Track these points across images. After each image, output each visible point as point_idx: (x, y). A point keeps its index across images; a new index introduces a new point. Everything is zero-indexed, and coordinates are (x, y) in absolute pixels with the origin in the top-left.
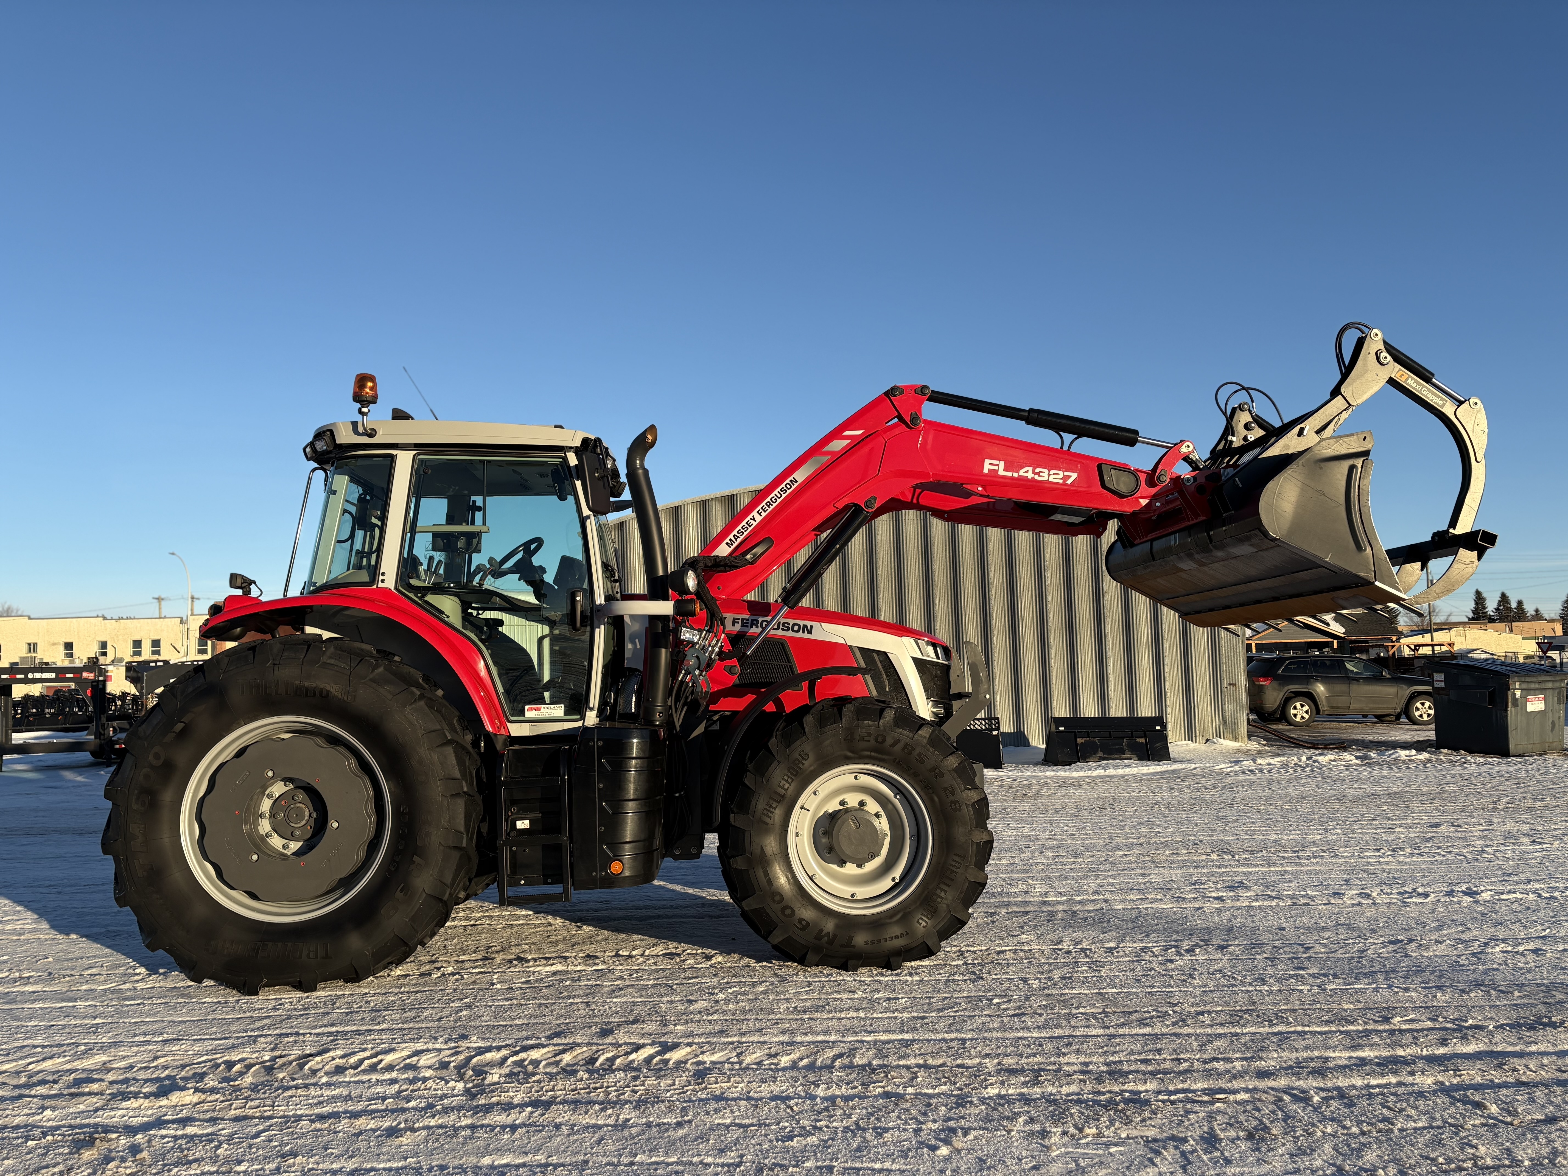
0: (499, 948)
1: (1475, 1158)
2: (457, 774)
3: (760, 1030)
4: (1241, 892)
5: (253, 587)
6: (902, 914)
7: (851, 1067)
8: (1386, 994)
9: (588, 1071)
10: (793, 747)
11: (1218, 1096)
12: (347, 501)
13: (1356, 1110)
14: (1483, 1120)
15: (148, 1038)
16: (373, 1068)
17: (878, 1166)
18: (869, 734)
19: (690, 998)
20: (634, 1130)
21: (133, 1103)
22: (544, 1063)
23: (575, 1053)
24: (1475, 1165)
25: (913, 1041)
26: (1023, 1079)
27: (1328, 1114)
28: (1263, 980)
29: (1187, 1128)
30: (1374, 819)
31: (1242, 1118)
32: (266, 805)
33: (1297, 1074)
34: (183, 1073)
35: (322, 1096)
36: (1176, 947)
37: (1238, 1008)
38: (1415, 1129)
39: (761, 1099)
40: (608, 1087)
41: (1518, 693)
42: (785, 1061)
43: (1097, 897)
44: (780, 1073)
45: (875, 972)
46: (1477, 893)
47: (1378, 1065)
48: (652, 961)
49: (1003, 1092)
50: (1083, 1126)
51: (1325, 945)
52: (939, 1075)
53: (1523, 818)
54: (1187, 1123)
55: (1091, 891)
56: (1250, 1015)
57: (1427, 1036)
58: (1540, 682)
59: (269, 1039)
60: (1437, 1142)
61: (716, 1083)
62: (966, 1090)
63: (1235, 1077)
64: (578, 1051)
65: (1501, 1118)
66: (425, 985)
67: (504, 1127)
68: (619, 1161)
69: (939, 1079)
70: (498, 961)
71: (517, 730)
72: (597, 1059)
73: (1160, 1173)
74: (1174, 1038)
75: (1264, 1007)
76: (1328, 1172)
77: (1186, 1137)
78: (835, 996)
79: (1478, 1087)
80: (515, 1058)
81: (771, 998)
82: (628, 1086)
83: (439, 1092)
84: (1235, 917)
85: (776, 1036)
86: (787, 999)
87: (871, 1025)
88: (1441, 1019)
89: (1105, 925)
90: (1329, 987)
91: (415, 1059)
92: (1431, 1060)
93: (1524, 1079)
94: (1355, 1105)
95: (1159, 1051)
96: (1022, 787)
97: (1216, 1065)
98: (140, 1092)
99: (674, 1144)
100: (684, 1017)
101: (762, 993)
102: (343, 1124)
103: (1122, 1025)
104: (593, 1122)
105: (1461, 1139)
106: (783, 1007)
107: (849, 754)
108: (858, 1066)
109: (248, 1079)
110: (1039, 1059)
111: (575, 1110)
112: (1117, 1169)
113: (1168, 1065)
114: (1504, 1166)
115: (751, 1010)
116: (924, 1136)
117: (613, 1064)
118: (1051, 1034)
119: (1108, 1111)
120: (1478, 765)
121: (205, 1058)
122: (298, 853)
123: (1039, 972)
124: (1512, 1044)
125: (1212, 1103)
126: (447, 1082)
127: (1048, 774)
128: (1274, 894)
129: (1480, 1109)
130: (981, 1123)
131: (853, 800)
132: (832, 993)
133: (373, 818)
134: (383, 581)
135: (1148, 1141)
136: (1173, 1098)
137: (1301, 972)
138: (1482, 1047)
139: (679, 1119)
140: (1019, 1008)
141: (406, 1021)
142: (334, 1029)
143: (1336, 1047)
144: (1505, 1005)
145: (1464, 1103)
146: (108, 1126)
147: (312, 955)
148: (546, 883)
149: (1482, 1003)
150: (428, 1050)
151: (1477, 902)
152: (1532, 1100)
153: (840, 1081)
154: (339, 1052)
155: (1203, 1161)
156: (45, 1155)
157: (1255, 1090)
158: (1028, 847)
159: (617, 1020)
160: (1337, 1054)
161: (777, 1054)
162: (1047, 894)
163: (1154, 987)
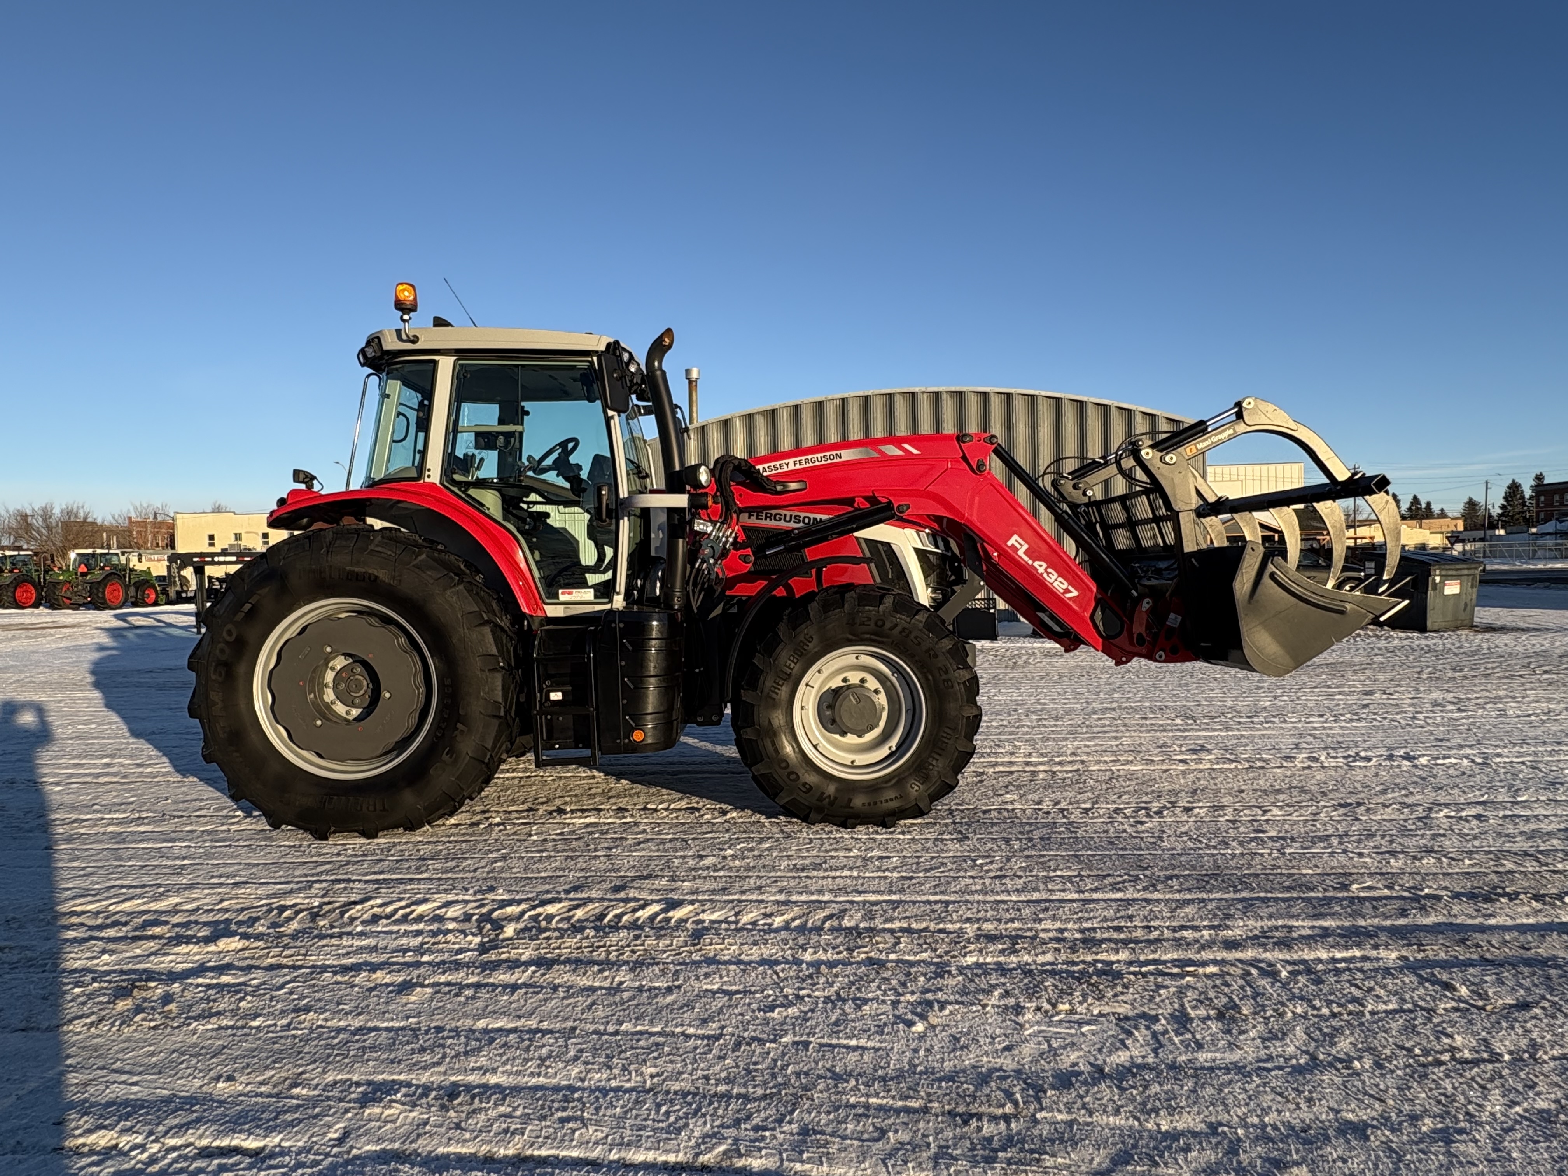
0: (545, 799)
1: (1452, 1049)
2: (494, 651)
3: (759, 888)
4: (1204, 755)
5: (315, 482)
6: (897, 780)
7: (839, 929)
8: (1342, 859)
9: (596, 929)
10: (798, 630)
11: (1188, 969)
12: (401, 404)
13: (1325, 988)
14: (1454, 1004)
15: (223, 880)
16: (404, 919)
17: (853, 1043)
18: (870, 619)
19: (701, 853)
20: (626, 995)
21: (183, 949)
22: (557, 918)
23: (587, 909)
24: (1453, 1058)
25: (900, 902)
26: (1000, 947)
27: (1296, 991)
28: (1226, 844)
29: (1158, 1005)
30: (1316, 687)
31: (1212, 994)
32: (330, 677)
33: (1263, 945)
34: (240, 918)
35: (352, 946)
36: (1146, 808)
37: (1204, 872)
38: (1386, 1012)
39: (750, 963)
40: (610, 946)
41: (1438, 579)
42: (778, 921)
43: (1074, 758)
44: (772, 935)
45: (871, 830)
46: (1415, 758)
47: (1341, 936)
48: (675, 815)
49: (981, 960)
50: (1057, 1002)
51: (1281, 808)
52: (921, 941)
53: (1446, 686)
54: (1158, 999)
55: (1069, 752)
56: (1216, 880)
57: (1386, 905)
58: (1457, 570)
59: (324, 885)
60: (1410, 1029)
61: (711, 944)
62: (946, 958)
63: (1203, 947)
64: (591, 906)
65: (1472, 1002)
66: (471, 835)
67: (505, 987)
68: (605, 1030)
69: (921, 945)
70: (541, 812)
71: (553, 611)
72: (606, 916)
73: (1131, 1057)
74: (1144, 904)
75: (1228, 872)
76: (1302, 1061)
77: (1157, 1015)
78: (833, 854)
79: (1444, 965)
80: (532, 913)
81: (775, 854)
82: (628, 946)
83: (457, 946)
84: (1199, 779)
85: (774, 895)
86: (788, 856)
87: (862, 885)
88: (1397, 888)
89: (1081, 785)
90: (1288, 851)
91: (444, 910)
92: (1396, 933)
93: (1488, 956)
94: (1322, 982)
95: (1131, 918)
96: (1014, 657)
97: (1185, 933)
98: (194, 936)
99: (660, 1012)
100: (693, 873)
101: (767, 849)
102: (361, 978)
103: (1096, 890)
104: (590, 983)
105: (1435, 1026)
106: (784, 864)
107: (850, 637)
108: (847, 928)
109: (294, 926)
110: (1016, 925)
111: (574, 971)
112: (1089, 1052)
113: (1139, 934)
114: (1484, 1061)
115: (754, 867)
116: (901, 1010)
117: (620, 921)
118: (1029, 898)
119: (1081, 984)
120: (1401, 639)
121: (263, 902)
122: (358, 719)
123: (1021, 833)
124: (1471, 917)
125: (1182, 976)
126: (466, 936)
127: (1035, 645)
128: (1232, 757)
129: (1449, 991)
130: (957, 996)
131: (854, 678)
132: (830, 851)
133: (423, 689)
134: (429, 476)
135: (1119, 1019)
136: (1144, 969)
137: (1261, 835)
138: (1441, 919)
139: (670, 984)
140: (1001, 869)
141: (446, 871)
142: (381, 877)
143: (1299, 915)
144: (1457, 874)
145: (1433, 984)
146: (154, 972)
147: (371, 808)
148: (577, 747)
149: (1435, 870)
150: (457, 902)
151: (1416, 766)
152: (1500, 982)
153: (827, 945)
154: (379, 901)
155: (1174, 1044)
156: (84, 1004)
157: (1223, 962)
158: (1016, 710)
159: (632, 874)
160: (1300, 923)
161: (771, 915)
162: (1030, 754)
163: (1126, 849)
